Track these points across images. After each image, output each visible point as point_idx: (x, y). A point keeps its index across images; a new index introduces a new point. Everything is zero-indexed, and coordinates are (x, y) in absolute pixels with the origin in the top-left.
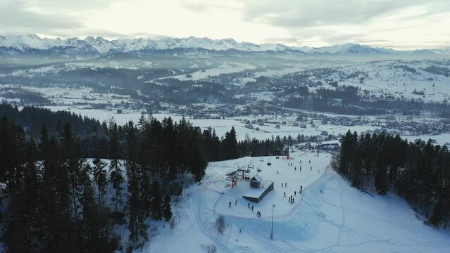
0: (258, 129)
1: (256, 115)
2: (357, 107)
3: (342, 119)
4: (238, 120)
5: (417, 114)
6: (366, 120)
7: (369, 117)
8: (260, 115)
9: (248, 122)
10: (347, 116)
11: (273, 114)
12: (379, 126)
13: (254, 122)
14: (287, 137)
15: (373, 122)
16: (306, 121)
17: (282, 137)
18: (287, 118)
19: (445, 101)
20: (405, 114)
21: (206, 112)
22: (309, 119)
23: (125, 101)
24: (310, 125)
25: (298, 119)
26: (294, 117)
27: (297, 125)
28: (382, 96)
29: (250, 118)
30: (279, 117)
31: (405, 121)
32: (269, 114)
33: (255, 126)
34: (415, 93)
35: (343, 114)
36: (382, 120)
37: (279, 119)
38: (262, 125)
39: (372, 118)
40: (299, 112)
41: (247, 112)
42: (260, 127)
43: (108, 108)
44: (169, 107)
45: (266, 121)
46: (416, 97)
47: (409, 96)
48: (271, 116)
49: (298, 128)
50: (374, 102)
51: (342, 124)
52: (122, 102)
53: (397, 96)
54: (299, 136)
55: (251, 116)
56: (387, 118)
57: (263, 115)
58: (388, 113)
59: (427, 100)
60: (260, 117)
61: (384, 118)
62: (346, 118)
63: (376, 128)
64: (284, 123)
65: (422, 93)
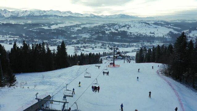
0: (83, 50)
1: (82, 44)
2: (128, 39)
3: (122, 45)
4: (73, 46)
5: (153, 42)
6: (133, 45)
7: (133, 44)
8: (84, 44)
9: (78, 47)
10: (124, 43)
11: (90, 43)
12: (138, 47)
13: (81, 47)
14: (98, 53)
15: (135, 46)
16: (106, 46)
17: (95, 54)
18: (97, 45)
19: (164, 36)
20: (148, 42)
21: (57, 43)
22: (107, 45)
23: (15, 39)
24: (108, 48)
25: (102, 45)
26: (100, 45)
27: (102, 48)
28: (137, 35)
29: (79, 45)
30: (93, 44)
31: (149, 45)
32: (88, 43)
33: (82, 49)
34: (151, 33)
35: (122, 42)
36: (139, 45)
37: (93, 45)
38: (85, 48)
39: (135, 44)
40: (102, 42)
41: (78, 43)
42: (84, 49)
43: (5, 42)
44: (39, 41)
45: (87, 46)
46: (152, 35)
47: (148, 34)
48: (89, 44)
49: (103, 49)
50: (134, 37)
51: (122, 47)
52: (14, 39)
53: (144, 34)
54: (104, 53)
55: (80, 44)
56: (141, 44)
57: (85, 44)
58: (141, 42)
59: (156, 36)
60: (84, 45)
61: (140, 44)
62: (123, 44)
63: (138, 48)
64: (96, 47)
65: (153, 33)
